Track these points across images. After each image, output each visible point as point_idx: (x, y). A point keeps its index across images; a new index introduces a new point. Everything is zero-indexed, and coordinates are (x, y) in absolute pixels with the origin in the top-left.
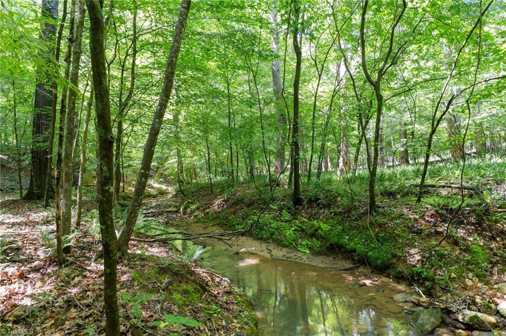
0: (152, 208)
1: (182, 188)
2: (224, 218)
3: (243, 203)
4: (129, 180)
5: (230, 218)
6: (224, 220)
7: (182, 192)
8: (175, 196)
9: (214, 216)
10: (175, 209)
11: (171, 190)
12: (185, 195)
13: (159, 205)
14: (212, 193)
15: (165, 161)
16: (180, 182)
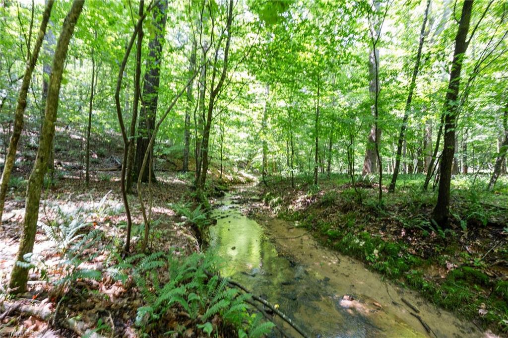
0: (240, 194)
1: (266, 179)
2: (312, 220)
3: (334, 204)
4: (226, 169)
5: (319, 221)
6: (313, 223)
7: (265, 182)
8: (259, 185)
9: (299, 215)
10: (258, 198)
11: (257, 179)
12: (267, 186)
13: (246, 192)
14: (293, 187)
15: (253, 157)
16: (264, 174)
